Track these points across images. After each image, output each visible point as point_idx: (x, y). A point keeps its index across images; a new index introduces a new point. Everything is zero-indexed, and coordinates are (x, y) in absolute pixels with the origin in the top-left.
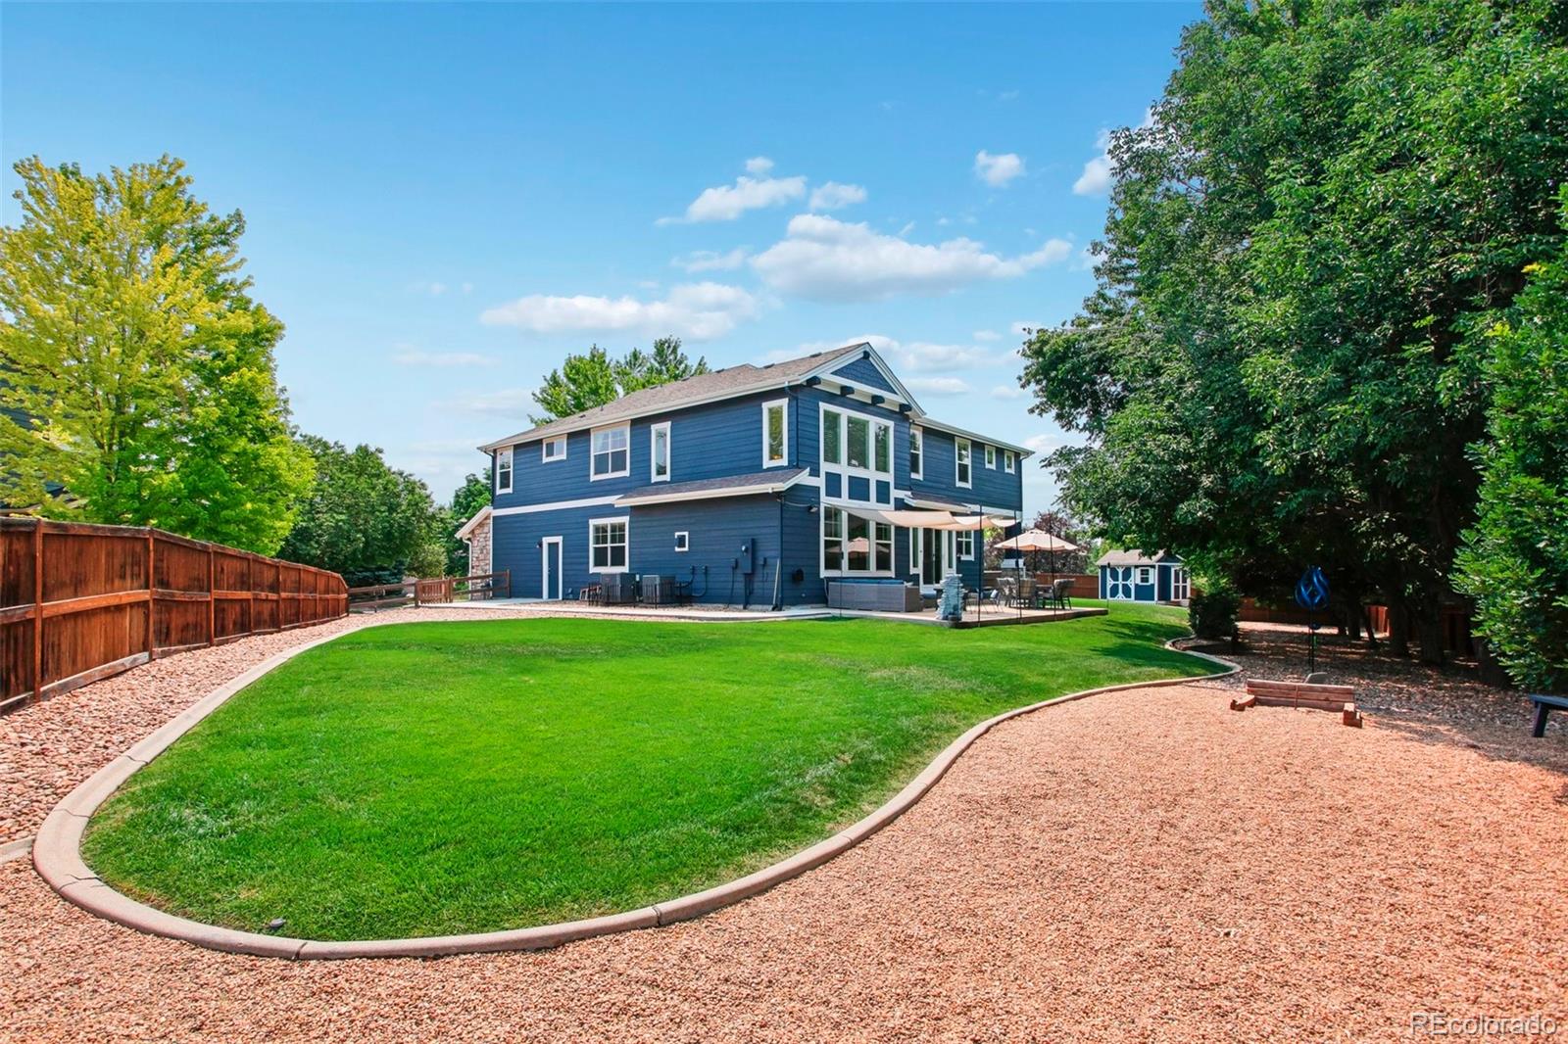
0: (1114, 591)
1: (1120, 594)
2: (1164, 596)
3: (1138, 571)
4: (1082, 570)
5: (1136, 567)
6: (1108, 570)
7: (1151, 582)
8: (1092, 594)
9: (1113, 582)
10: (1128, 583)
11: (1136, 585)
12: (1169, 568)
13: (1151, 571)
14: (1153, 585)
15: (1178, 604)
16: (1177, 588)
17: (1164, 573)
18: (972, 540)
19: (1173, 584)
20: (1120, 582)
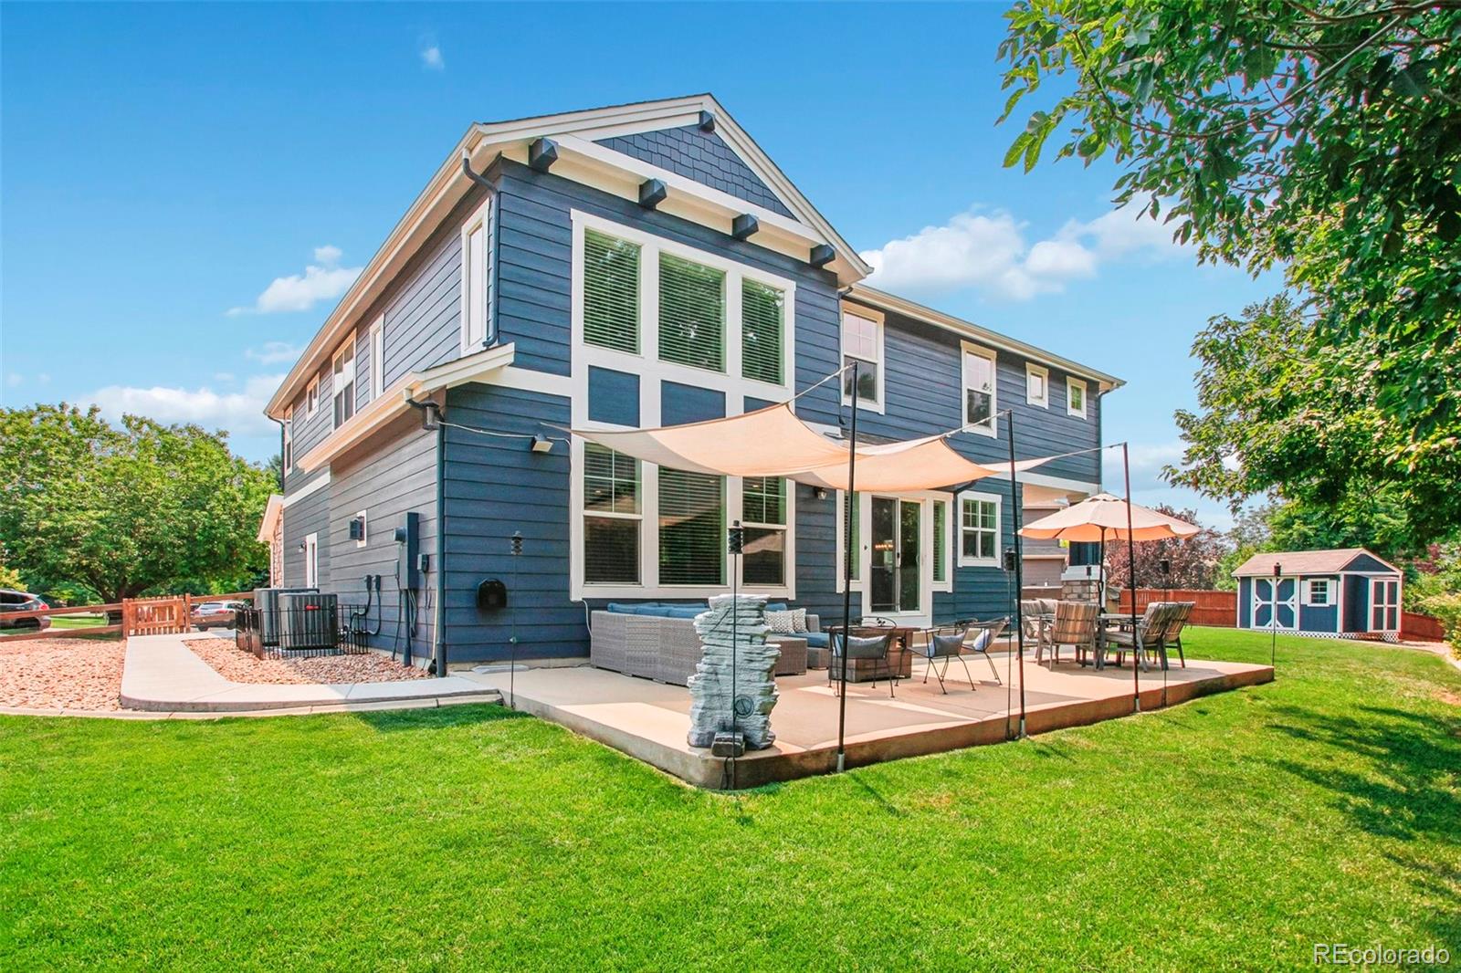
0: (1263, 616)
1: (1274, 620)
2: (1355, 622)
3: (1307, 585)
4: (1210, 585)
5: (1304, 578)
6: (1254, 584)
7: (1330, 601)
8: (1226, 620)
9: (1261, 603)
10: (1288, 603)
11: (1303, 607)
12: (1365, 580)
13: (1331, 584)
14: (1334, 608)
15: (1380, 639)
16: (1378, 612)
17: (1355, 589)
18: (998, 531)
19: (1371, 606)
20: (1273, 602)
